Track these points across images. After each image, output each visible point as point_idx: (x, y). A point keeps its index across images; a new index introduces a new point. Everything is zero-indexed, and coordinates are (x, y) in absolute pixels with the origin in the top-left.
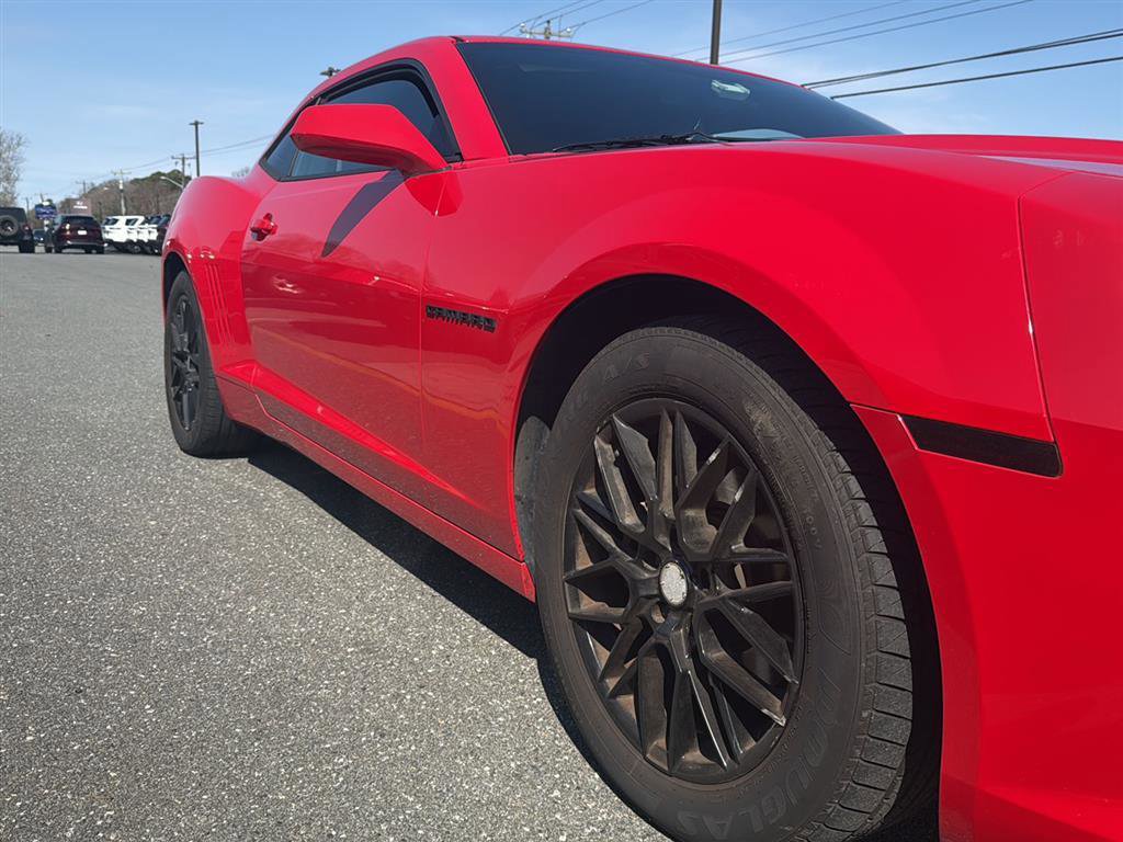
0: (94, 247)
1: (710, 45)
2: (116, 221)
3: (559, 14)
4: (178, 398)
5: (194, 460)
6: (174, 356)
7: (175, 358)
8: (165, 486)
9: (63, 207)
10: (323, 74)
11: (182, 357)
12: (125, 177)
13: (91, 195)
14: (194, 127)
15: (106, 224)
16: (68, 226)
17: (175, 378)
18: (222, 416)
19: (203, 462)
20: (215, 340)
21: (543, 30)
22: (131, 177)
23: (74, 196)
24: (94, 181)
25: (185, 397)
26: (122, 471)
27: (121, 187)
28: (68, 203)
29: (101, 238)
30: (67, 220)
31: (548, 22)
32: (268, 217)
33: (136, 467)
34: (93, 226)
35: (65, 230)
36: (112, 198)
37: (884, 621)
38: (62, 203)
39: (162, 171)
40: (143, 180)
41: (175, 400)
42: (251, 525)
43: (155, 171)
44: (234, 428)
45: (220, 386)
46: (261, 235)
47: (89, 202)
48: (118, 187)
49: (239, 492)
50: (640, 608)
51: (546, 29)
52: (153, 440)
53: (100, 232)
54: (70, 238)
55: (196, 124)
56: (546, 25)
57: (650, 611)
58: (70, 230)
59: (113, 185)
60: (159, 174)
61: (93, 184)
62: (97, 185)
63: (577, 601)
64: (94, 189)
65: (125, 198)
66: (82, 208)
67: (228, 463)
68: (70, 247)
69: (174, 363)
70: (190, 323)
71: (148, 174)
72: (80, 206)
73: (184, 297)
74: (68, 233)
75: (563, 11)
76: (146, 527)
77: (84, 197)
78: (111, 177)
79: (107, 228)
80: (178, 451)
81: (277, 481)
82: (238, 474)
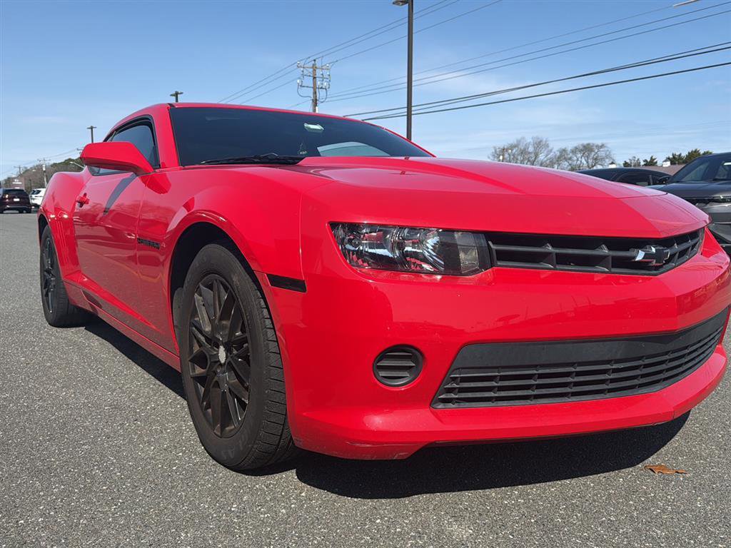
0: (25, 209)
1: (406, 74)
2: (39, 192)
3: (321, 55)
4: (47, 295)
5: (55, 329)
6: (45, 272)
7: (45, 273)
8: (35, 342)
9: (6, 183)
10: (172, 95)
11: (49, 272)
12: (46, 162)
13: (25, 175)
14: (90, 130)
15: (33, 194)
16: (7, 196)
17: (45, 284)
18: (69, 303)
19: (59, 330)
20: (62, 264)
21: (311, 66)
22: (52, 162)
23: (14, 176)
24: (26, 166)
25: (50, 294)
26: (12, 335)
27: (44, 169)
28: (9, 180)
29: (29, 203)
30: (6, 192)
31: (315, 60)
32: (85, 195)
33: (21, 333)
34: (24, 195)
35: (5, 199)
36: (39, 175)
37: (271, 354)
38: (5, 180)
39: (72, 158)
40: (59, 164)
41: (45, 296)
42: (76, 358)
43: (67, 158)
44: (75, 309)
45: (66, 287)
46: (82, 204)
47: (23, 179)
48: (42, 168)
49: (75, 343)
50: (213, 367)
51: (313, 65)
52: (34, 320)
53: (28, 199)
54: (8, 204)
55: (92, 128)
56: (313, 62)
57: (216, 369)
58: (9, 198)
59: (39, 168)
60: (70, 160)
61: (26, 168)
62: (29, 168)
63: (194, 369)
64: (27, 171)
65: (47, 176)
66: (18, 184)
67: (73, 330)
68: (9, 209)
69: (45, 276)
70: (51, 254)
71: (62, 160)
72: (17, 182)
73: (48, 239)
74: (7, 200)
75: (324, 54)
76: (19, 360)
77: (20, 176)
78: (38, 163)
79: (33, 196)
80: (47, 324)
81: (98, 337)
82: (78, 335)
